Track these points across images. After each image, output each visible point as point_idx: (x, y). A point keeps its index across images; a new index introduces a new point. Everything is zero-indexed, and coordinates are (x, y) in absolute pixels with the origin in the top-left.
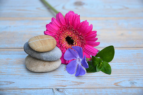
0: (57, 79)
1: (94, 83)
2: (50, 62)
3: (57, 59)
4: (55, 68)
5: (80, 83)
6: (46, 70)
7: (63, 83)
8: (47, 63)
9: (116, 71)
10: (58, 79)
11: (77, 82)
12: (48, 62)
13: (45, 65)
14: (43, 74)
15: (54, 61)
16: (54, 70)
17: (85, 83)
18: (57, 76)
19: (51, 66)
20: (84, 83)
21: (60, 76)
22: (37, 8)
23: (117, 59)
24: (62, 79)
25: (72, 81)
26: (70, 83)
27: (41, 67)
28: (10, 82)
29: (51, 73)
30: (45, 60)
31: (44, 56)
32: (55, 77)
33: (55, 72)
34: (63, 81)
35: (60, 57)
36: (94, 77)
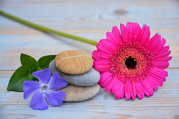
0: (94, 110)
1: (146, 116)
2: (84, 87)
3: (93, 83)
4: (90, 96)
5: (127, 116)
6: (79, 98)
7: (102, 116)
8: (80, 89)
9: (176, 100)
10: (96, 111)
11: (122, 115)
12: (82, 88)
13: (77, 92)
14: (75, 104)
15: (90, 86)
16: (90, 99)
17: (133, 116)
18: (95, 107)
19: (85, 93)
20: (132, 116)
21: (98, 107)
22: (66, 19)
23: (176, 83)
24: (102, 111)
25: (114, 114)
26: (112, 117)
27: (71, 94)
28: (29, 115)
29: (87, 103)
30: (77, 85)
31: (76, 80)
32: (91, 108)
33: (92, 101)
34: (103, 114)
35: (97, 82)
36: (146, 108)
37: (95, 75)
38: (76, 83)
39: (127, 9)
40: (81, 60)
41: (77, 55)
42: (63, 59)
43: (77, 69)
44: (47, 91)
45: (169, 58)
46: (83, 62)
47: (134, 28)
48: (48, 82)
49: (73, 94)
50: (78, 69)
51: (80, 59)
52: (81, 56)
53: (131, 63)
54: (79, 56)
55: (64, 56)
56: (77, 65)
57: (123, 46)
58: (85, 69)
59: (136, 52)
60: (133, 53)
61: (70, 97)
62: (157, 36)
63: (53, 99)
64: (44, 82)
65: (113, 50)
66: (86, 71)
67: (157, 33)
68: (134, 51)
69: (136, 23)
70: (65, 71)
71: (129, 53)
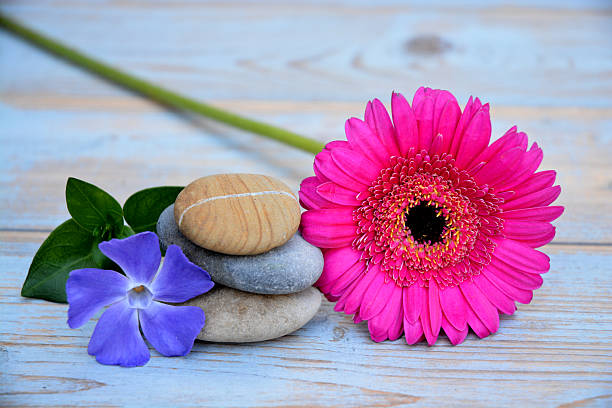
0: (296, 374)
1: (465, 400)
2: (267, 296)
3: (296, 284)
4: (286, 326)
5: (401, 399)
6: (248, 333)
7: (321, 394)
8: (253, 304)
9: (570, 352)
10: (303, 376)
11: (385, 394)
12: (260, 299)
13: (243, 311)
14: (237, 350)
15: (287, 295)
16: (288, 337)
17: (423, 398)
18: (300, 364)
19: (269, 317)
20: (418, 398)
21: (312, 365)
23: (579, 296)
24: (322, 376)
25: (361, 388)
26: (353, 398)
27: (223, 319)
28: (85, 381)
29: (274, 350)
30: (242, 288)
31: (239, 272)
32: (287, 367)
33: (294, 345)
34: (324, 387)
35: (312, 280)
36: (468, 376)
37: (307, 260)
38: (240, 283)
39: (447, 35)
40: (260, 209)
41: (248, 191)
42: (200, 202)
43: (244, 239)
44: (146, 304)
45: (553, 211)
46: (266, 214)
47: (437, 106)
48: (149, 276)
49: (232, 320)
50: (247, 236)
51: (257, 203)
52: (261, 193)
53: (426, 223)
54: (253, 194)
55: (206, 193)
56: (244, 224)
57: (400, 167)
58: (269, 239)
59: (444, 187)
60: (432, 191)
61: (221, 326)
62: (514, 138)
63: (165, 332)
64: (137, 274)
65: (367, 180)
66: (273, 246)
67: (515, 127)
68: (438, 184)
69: (447, 92)
70: (204, 241)
71: (421, 190)
